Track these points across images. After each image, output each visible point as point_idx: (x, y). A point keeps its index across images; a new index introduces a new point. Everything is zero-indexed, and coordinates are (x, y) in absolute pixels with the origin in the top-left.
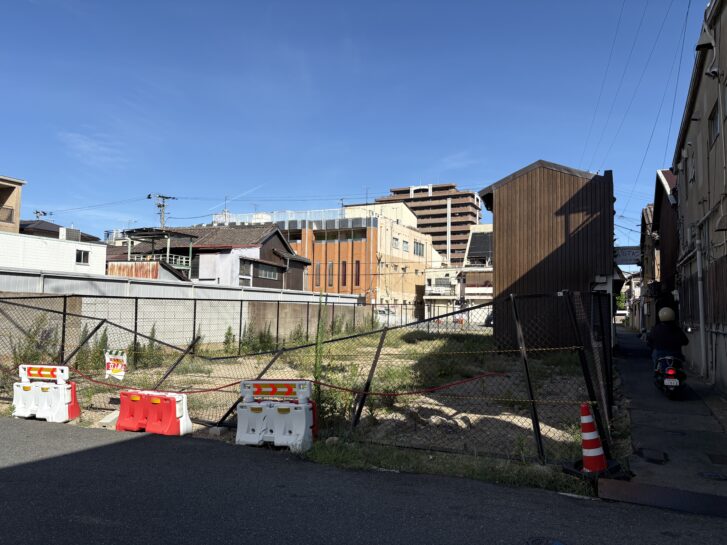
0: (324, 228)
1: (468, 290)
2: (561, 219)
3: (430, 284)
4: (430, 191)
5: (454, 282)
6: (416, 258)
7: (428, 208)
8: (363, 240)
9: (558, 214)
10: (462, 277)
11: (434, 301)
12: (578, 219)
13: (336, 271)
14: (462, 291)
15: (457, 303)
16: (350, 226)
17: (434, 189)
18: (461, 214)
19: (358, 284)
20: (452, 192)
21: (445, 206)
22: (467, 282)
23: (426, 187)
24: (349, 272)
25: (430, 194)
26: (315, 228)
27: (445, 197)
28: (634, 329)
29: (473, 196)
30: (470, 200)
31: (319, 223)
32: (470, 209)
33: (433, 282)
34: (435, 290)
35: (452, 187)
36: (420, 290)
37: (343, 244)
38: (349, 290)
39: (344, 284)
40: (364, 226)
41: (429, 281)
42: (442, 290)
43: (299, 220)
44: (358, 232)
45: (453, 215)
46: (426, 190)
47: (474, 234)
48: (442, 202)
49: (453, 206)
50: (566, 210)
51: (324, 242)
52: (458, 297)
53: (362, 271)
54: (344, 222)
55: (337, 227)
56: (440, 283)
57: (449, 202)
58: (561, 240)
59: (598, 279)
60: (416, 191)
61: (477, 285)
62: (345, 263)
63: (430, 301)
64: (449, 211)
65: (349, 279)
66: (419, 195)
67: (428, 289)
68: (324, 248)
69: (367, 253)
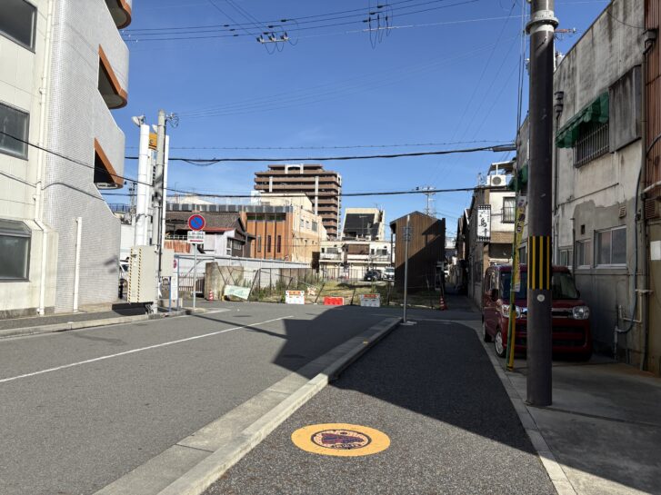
0: (254, 211)
1: (349, 257)
2: (424, 237)
3: (323, 251)
4: (302, 168)
5: (340, 251)
6: (313, 233)
7: (299, 183)
8: (284, 222)
9: (423, 234)
10: (345, 248)
11: (326, 264)
12: (431, 237)
13: (263, 243)
14: (345, 257)
15: (342, 265)
16: (274, 211)
17: (305, 168)
18: (326, 190)
19: (279, 251)
20: (320, 171)
21: (313, 183)
22: (349, 251)
23: (298, 166)
24: (273, 244)
25: (302, 172)
26: (247, 211)
27: (314, 176)
29: (336, 176)
30: (334, 179)
31: (250, 207)
32: (334, 186)
33: (326, 250)
34: (327, 256)
35: (320, 168)
36: (316, 256)
37: (269, 223)
39: (269, 251)
40: (284, 211)
41: (323, 249)
42: (332, 256)
43: (237, 204)
44: (280, 215)
45: (320, 190)
46: (298, 169)
47: (348, 215)
48: (311, 179)
49: (320, 183)
50: (426, 233)
51: (254, 222)
52: (342, 261)
53: (282, 244)
54: (270, 208)
55: (264, 211)
56: (330, 251)
57: (317, 180)
58: (424, 246)
59: (439, 262)
60: (290, 169)
61: (356, 254)
62: (270, 237)
63: (324, 263)
64: (317, 186)
65: (272, 248)
66: (292, 172)
67: (322, 255)
68: (254, 225)
69: (286, 231)
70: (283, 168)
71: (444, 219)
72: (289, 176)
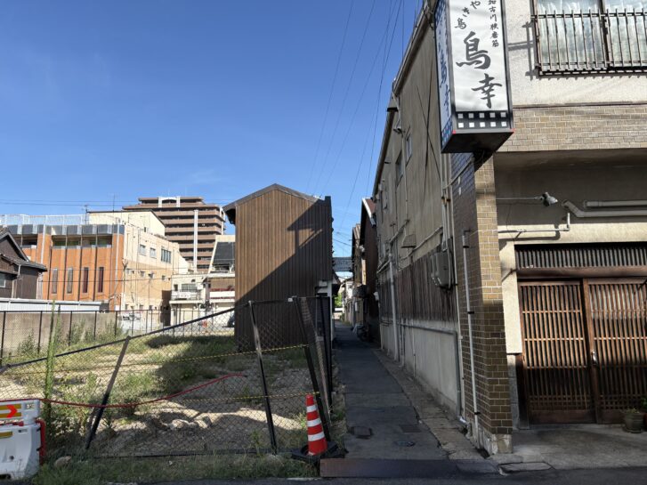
0: (64, 233)
1: (213, 294)
2: (292, 234)
3: (176, 290)
4: (178, 202)
5: (200, 287)
6: (163, 265)
7: (176, 217)
8: (109, 247)
9: (290, 229)
10: (207, 282)
11: (180, 306)
12: (306, 234)
13: (76, 278)
14: (207, 296)
15: (202, 307)
16: (94, 231)
17: (182, 201)
18: (207, 225)
19: (101, 289)
20: (199, 204)
21: (192, 217)
22: (212, 287)
23: (174, 198)
24: (91, 278)
25: (178, 205)
26: (54, 233)
27: (193, 209)
28: (348, 323)
29: (218, 210)
30: (216, 212)
31: (58, 228)
32: (216, 221)
33: (180, 288)
34: (181, 294)
35: (199, 200)
36: (167, 295)
37: (86, 250)
38: (91, 297)
39: (86, 290)
40: (109, 232)
41: (176, 286)
42: (188, 295)
43: (35, 224)
44: (103, 238)
45: (200, 225)
46: (174, 201)
47: (219, 244)
48: (189, 213)
49: (200, 217)
50: (296, 227)
51: (63, 248)
52: (203, 302)
53: (106, 278)
54: (88, 228)
55: (79, 233)
56: (186, 288)
57: (196, 213)
58: (292, 252)
60: (164, 202)
61: (222, 290)
62: (87, 270)
63: (176, 305)
64: (196, 221)
65: (91, 285)
66: (167, 205)
67: (174, 294)
68: (63, 254)
69: (113, 261)
70: (156, 201)
71: (328, 198)
72: (164, 210)
